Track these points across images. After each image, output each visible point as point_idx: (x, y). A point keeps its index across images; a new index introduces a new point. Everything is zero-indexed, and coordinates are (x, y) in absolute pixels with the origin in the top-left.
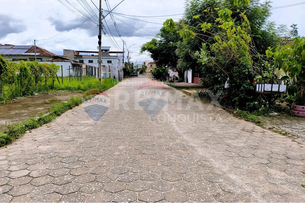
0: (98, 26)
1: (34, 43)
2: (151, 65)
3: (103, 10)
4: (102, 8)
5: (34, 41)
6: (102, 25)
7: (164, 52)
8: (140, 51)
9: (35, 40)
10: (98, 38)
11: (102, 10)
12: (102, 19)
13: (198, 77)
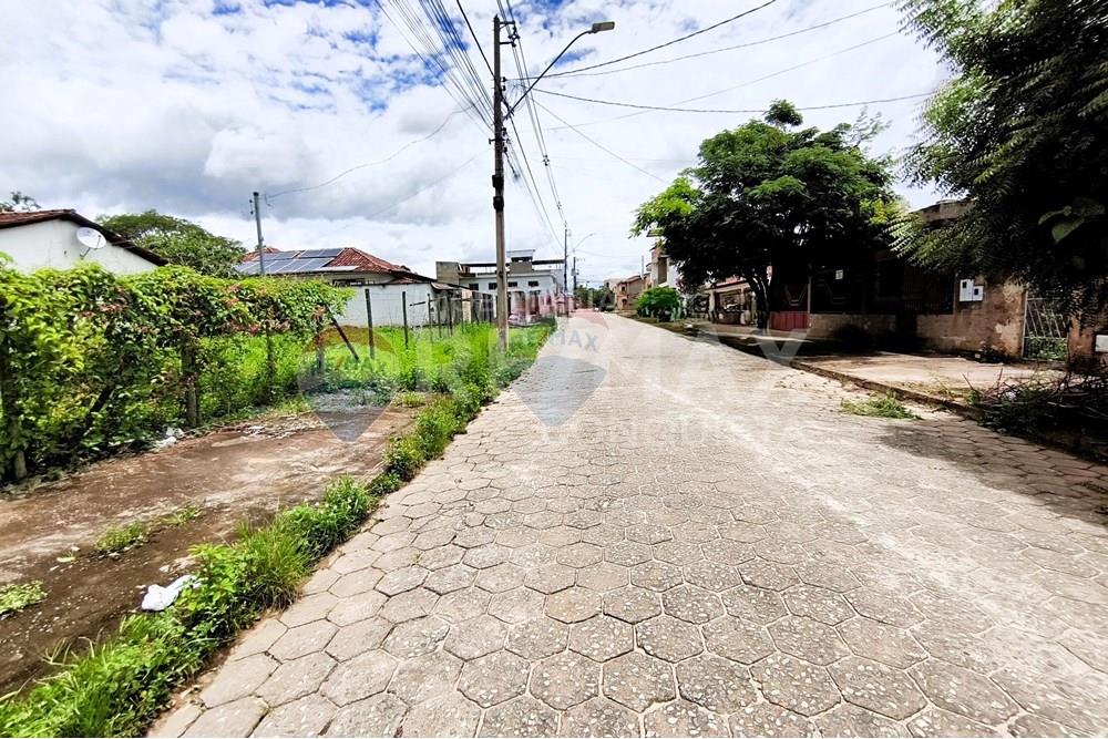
0: (490, 141)
1: (253, 204)
2: (623, 289)
3: (506, 84)
4: (502, 75)
5: (252, 198)
6: (505, 138)
7: (728, 220)
8: (633, 230)
9: (256, 194)
10: (494, 186)
11: (502, 84)
12: (505, 114)
13: (806, 310)
